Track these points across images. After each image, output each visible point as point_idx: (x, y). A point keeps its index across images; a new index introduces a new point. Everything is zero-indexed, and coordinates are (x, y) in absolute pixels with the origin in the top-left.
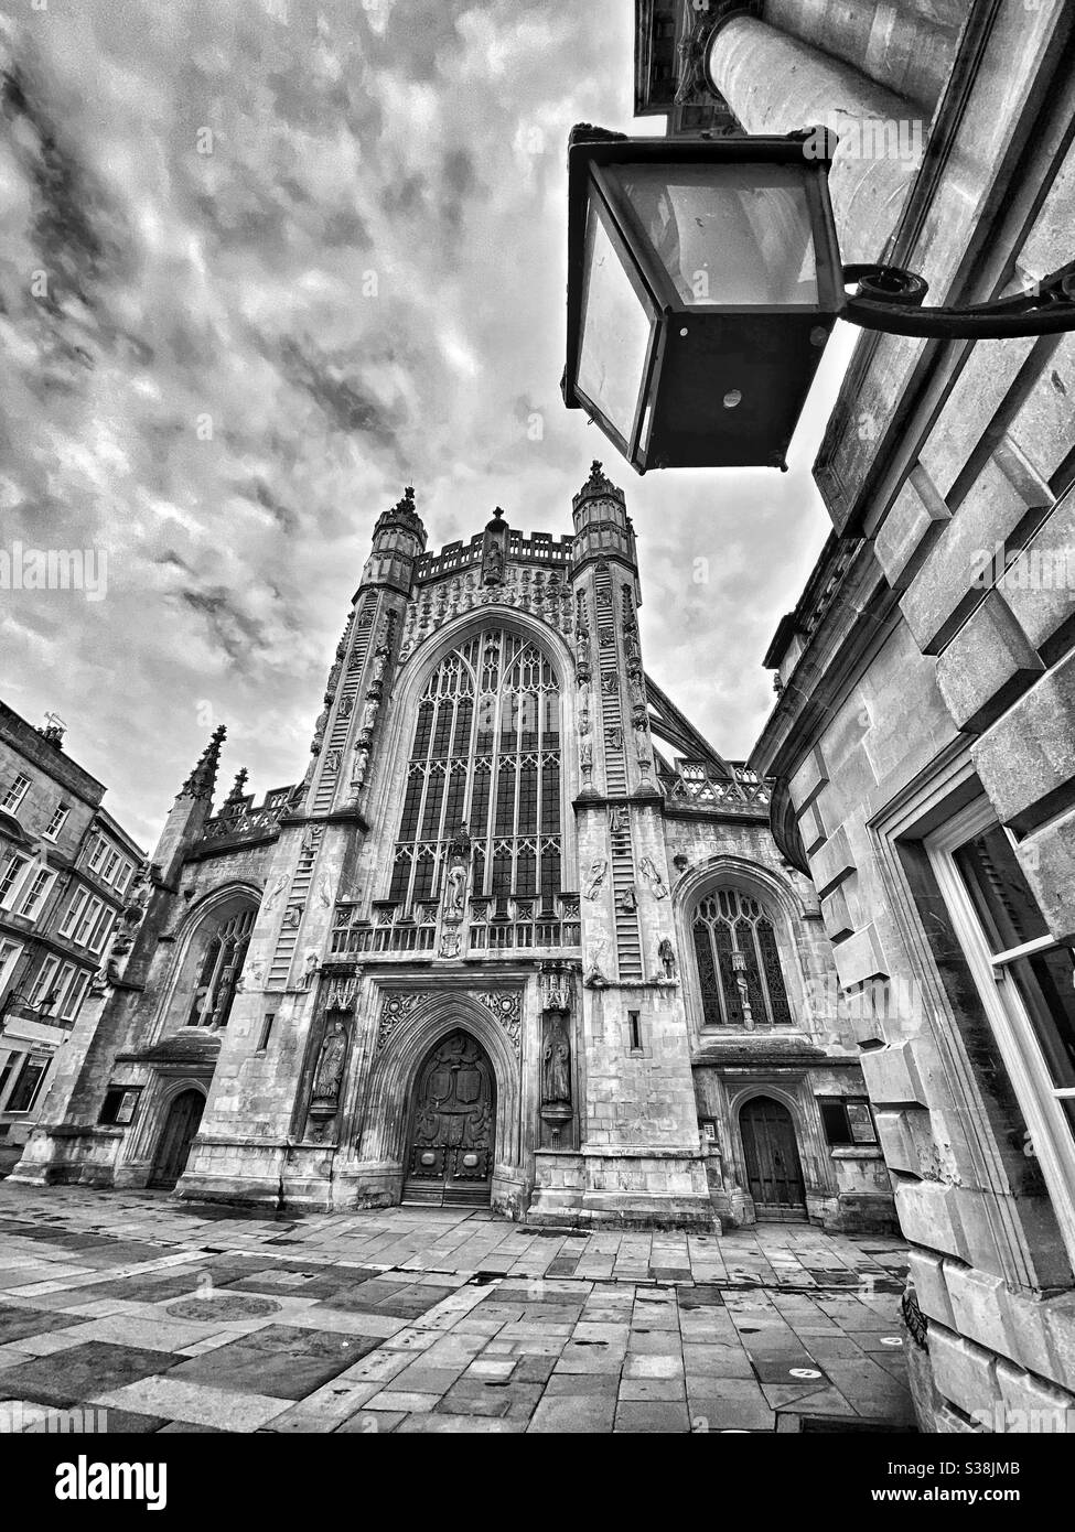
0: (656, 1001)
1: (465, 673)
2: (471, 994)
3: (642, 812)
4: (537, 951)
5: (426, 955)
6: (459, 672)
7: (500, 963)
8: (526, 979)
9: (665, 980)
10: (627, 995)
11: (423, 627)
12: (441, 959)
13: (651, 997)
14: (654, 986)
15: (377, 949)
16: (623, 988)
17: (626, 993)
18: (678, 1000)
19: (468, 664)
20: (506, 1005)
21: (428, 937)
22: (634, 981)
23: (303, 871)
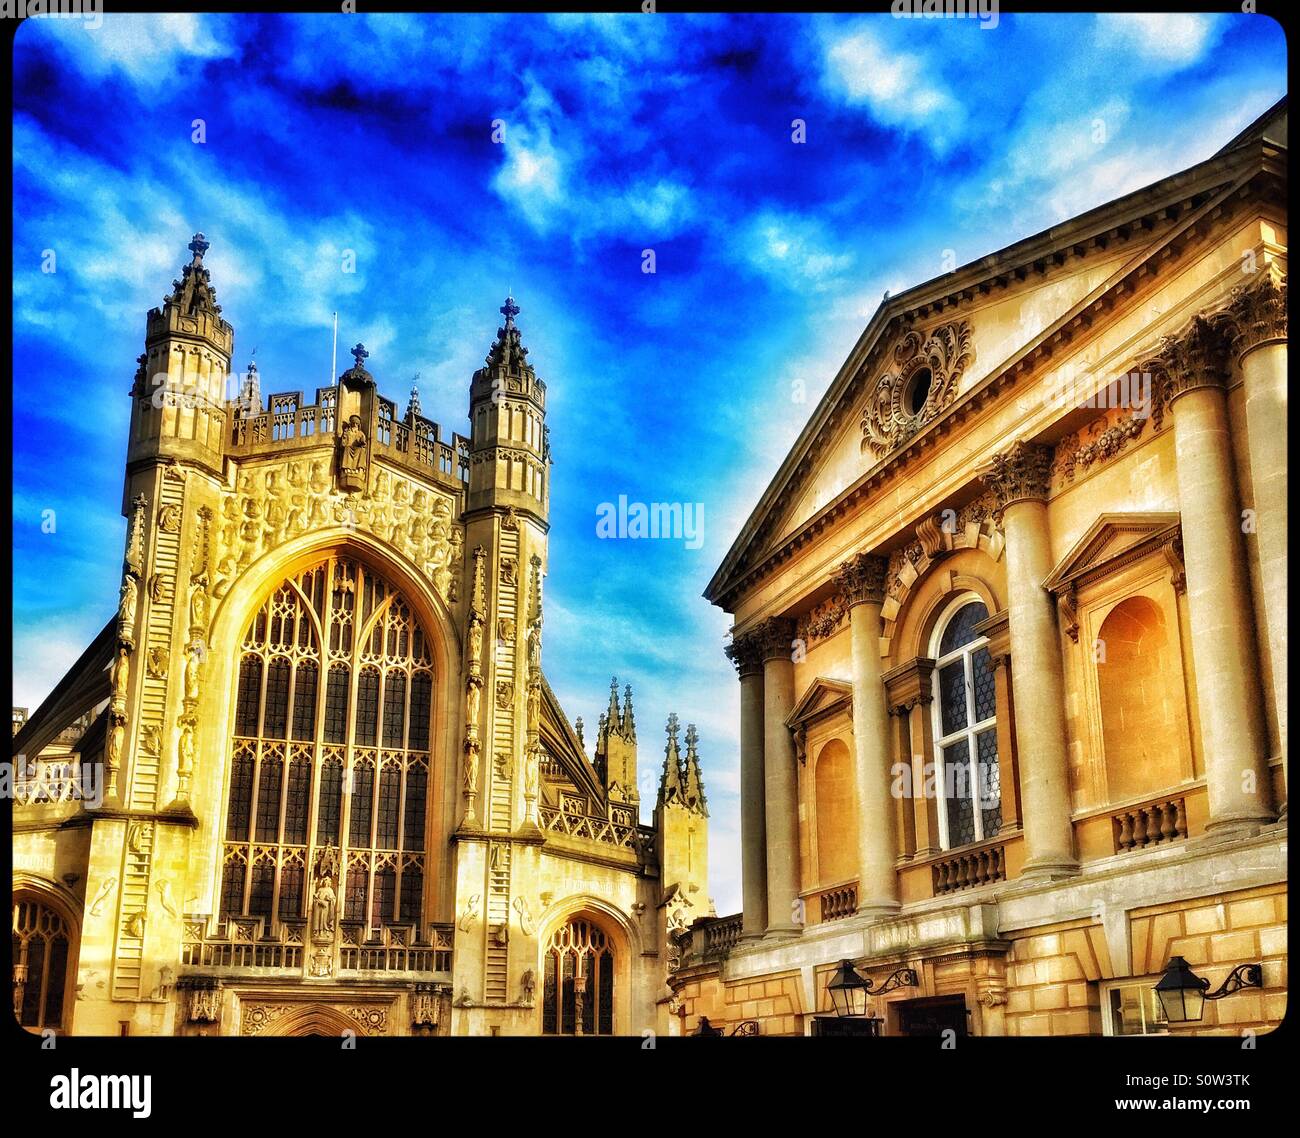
0: (514, 1019)
1: (307, 620)
2: (338, 1007)
3: (522, 852)
4: (409, 974)
5: (294, 972)
6: (299, 615)
7: (373, 984)
8: (396, 997)
9: (525, 1003)
10: (490, 1014)
11: (247, 539)
12: (312, 978)
13: (511, 1016)
14: (515, 1007)
15: (238, 963)
16: (486, 1008)
17: (489, 1012)
18: (532, 1019)
19: (310, 605)
20: (375, 1018)
21: (295, 957)
22: (498, 1003)
23: (135, 876)
